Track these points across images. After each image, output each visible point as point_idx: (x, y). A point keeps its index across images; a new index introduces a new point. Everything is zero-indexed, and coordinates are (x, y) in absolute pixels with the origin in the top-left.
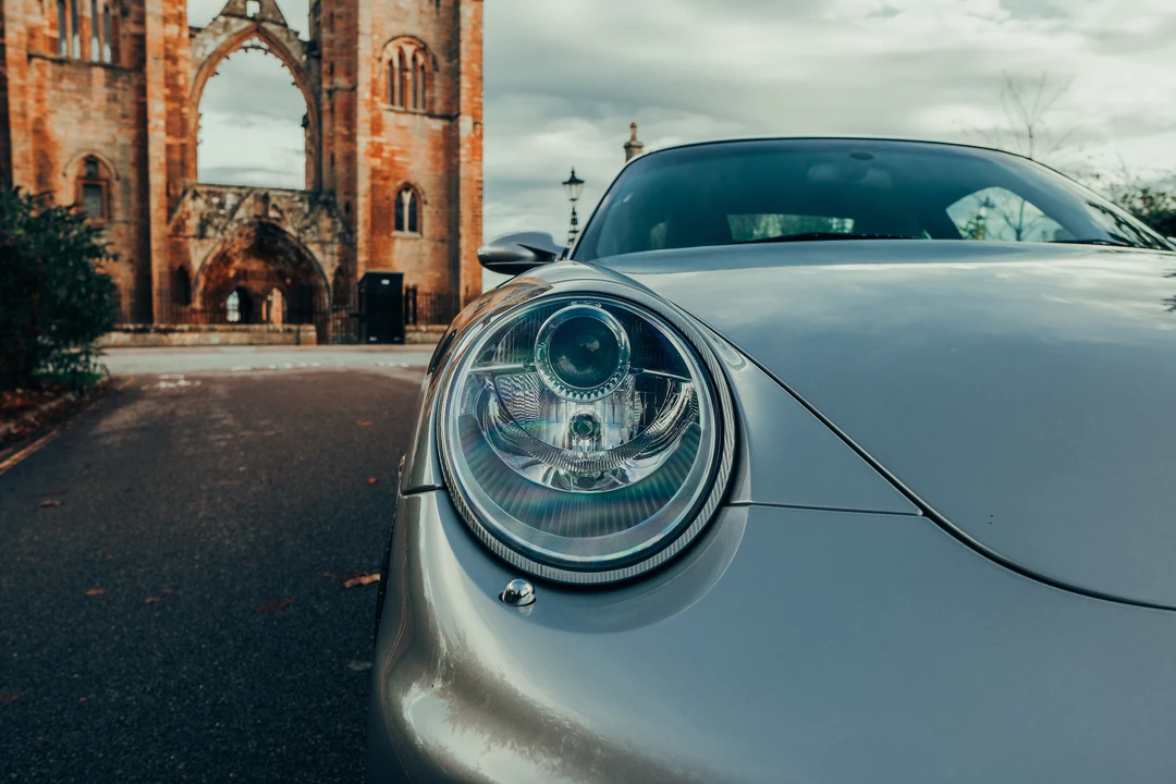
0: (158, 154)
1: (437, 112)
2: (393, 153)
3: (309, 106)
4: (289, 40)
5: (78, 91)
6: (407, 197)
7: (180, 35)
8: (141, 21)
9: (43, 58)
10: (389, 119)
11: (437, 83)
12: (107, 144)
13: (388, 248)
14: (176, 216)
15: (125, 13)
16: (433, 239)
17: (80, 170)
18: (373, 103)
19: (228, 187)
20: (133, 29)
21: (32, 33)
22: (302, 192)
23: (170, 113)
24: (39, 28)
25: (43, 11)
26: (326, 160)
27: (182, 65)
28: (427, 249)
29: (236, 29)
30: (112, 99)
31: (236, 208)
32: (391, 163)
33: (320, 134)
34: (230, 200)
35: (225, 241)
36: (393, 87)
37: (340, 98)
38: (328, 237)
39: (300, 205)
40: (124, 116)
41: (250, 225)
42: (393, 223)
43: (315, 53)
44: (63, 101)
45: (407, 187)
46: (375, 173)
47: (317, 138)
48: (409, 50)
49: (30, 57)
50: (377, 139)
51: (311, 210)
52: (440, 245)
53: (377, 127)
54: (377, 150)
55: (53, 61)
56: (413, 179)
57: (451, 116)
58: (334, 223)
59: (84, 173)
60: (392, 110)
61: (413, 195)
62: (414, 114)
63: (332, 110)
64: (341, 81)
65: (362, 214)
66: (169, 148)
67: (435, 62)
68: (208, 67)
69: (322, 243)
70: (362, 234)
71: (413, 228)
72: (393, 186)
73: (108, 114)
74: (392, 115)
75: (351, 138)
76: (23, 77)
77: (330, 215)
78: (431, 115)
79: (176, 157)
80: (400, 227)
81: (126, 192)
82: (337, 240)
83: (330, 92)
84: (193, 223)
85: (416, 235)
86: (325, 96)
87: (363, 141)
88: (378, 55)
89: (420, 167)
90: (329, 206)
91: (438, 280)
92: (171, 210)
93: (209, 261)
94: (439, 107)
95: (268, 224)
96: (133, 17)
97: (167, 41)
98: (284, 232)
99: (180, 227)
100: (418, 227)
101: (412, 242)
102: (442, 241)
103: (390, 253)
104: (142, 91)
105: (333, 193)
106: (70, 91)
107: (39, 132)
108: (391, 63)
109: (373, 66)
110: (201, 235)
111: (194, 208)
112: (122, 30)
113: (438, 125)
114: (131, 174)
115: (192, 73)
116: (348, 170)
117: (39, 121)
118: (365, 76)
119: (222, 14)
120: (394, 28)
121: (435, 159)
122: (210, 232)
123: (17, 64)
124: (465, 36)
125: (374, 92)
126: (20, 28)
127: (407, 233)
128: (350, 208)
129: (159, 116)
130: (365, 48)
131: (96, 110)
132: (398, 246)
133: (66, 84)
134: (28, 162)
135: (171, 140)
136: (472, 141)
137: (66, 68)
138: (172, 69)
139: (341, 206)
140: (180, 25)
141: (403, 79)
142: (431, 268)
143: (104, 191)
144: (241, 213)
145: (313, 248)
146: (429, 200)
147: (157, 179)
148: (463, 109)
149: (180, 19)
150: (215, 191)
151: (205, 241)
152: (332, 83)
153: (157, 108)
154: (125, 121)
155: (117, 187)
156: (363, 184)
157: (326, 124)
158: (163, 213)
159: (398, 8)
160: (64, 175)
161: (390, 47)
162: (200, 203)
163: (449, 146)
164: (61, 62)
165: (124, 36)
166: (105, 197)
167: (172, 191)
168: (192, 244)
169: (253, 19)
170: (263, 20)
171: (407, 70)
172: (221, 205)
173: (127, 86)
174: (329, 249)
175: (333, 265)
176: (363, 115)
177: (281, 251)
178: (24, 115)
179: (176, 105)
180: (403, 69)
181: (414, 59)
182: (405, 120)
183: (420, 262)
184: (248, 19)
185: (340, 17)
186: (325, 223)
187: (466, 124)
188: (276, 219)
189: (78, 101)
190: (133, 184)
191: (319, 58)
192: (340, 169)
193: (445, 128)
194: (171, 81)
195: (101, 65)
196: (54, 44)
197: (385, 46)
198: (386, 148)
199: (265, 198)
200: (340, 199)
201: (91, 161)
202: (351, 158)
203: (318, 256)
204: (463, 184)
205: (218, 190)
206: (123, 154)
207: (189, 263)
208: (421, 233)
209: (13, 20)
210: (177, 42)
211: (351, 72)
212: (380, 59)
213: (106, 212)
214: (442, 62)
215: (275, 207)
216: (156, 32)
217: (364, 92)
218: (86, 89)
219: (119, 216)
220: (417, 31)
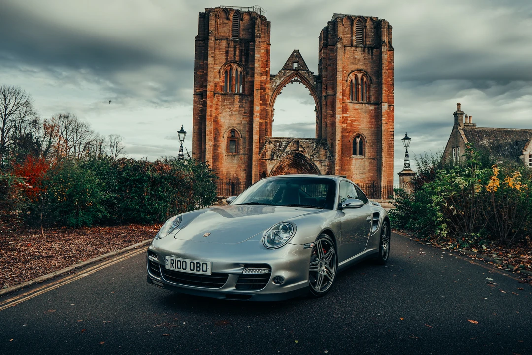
0: (256, 127)
1: (372, 102)
2: (352, 121)
3: (317, 103)
4: (309, 77)
5: (230, 105)
6: (358, 140)
7: (267, 79)
8: (253, 77)
9: (219, 94)
10: (350, 106)
11: (372, 89)
12: (238, 124)
13: (349, 163)
14: (262, 151)
15: (247, 74)
16: (370, 158)
17: (229, 134)
18: (343, 99)
19: (283, 138)
20: (250, 79)
21: (216, 85)
22: (313, 139)
23: (261, 110)
24: (218, 83)
25: (220, 77)
26: (323, 125)
27: (267, 91)
28: (367, 163)
29: (288, 75)
30: (241, 107)
31: (286, 147)
32: (351, 125)
33: (321, 115)
34: (284, 144)
35: (281, 161)
36: (352, 92)
37: (329, 99)
38: (323, 158)
39: (312, 145)
40: (245, 113)
41: (291, 154)
42: (352, 151)
43: (320, 81)
44: (224, 109)
45: (358, 135)
46: (344, 130)
47: (320, 117)
48: (359, 76)
49: (215, 94)
50: (345, 115)
51: (316, 146)
52: (373, 161)
53: (345, 110)
54: (345, 120)
55: (222, 94)
56: (361, 132)
57: (378, 103)
58: (326, 152)
59: (230, 136)
60: (352, 103)
61: (361, 138)
62: (362, 103)
63: (326, 104)
64: (330, 92)
65: (338, 148)
66: (261, 124)
67: (371, 80)
68: (277, 91)
69: (321, 161)
70: (337, 157)
71: (361, 154)
72: (352, 135)
73: (240, 113)
74: (351, 104)
75: (334, 116)
76: (212, 102)
77: (324, 149)
78: (369, 103)
79: (264, 127)
80: (355, 153)
81: (245, 142)
82: (327, 160)
83: (325, 97)
84: (269, 153)
85: (363, 157)
86: (323, 98)
87: (339, 117)
88: (346, 79)
89: (364, 126)
90: (324, 145)
91: (372, 177)
92: (260, 149)
93: (274, 169)
94: (373, 99)
95: (299, 153)
96: (250, 75)
97: (261, 82)
98: (305, 157)
99: (264, 155)
100: (363, 153)
101: (360, 160)
102: (374, 159)
103: (350, 165)
104: (252, 102)
105: (326, 140)
106: (227, 105)
107: (216, 122)
108: (351, 82)
109: (343, 84)
110: (272, 159)
111: (270, 147)
112: (246, 80)
113: (372, 107)
114: (247, 136)
115: (271, 94)
116: (332, 129)
117: (216, 117)
118: (339, 89)
119: (283, 69)
120: (353, 67)
121: (371, 122)
122: (275, 157)
123: (210, 97)
124: (385, 67)
125: (343, 95)
126: (212, 84)
127: (358, 156)
128: (333, 146)
129: (257, 112)
130: (340, 77)
131: (235, 111)
132: (354, 161)
133: (226, 103)
134: (212, 133)
135: (261, 121)
136: (388, 114)
137: (226, 96)
138: (263, 93)
139: (329, 145)
140: (267, 76)
141: (357, 88)
142: (369, 171)
143: (237, 142)
144: (288, 149)
145: (317, 163)
146: (368, 141)
147: (256, 137)
148: (383, 100)
149: (267, 73)
150: (278, 140)
151: (273, 161)
152: (326, 93)
153: (257, 108)
154: (245, 115)
155: (241, 140)
156: (338, 136)
157: (323, 111)
158: (257, 150)
159: (355, 58)
160: (223, 137)
161: (351, 75)
162: (272, 146)
163: (377, 117)
164: (224, 95)
165: (247, 82)
166: (237, 144)
167: (261, 141)
168: (268, 162)
169: (295, 70)
170: (299, 70)
171: (358, 84)
172: (280, 146)
173: (247, 101)
174: (323, 164)
175: (325, 171)
176: (339, 105)
177: (303, 165)
178: (211, 115)
179: (264, 107)
180: (357, 84)
181: (362, 79)
182: (357, 106)
183: (364, 169)
184: (293, 70)
185: (330, 65)
186: (322, 152)
187: (385, 106)
188: (302, 151)
189: (230, 108)
190: (247, 139)
191: (321, 83)
192: (329, 129)
193: (375, 108)
194: (262, 98)
195: (239, 94)
196: (223, 88)
197: (348, 76)
198: (349, 119)
199: (298, 143)
200: (329, 142)
201: (233, 131)
202: (333, 124)
203: (319, 166)
204: (384, 133)
205: (279, 140)
206: (244, 127)
207: (267, 170)
208: (365, 156)
209: (210, 82)
210: (266, 82)
211: (334, 88)
212: (347, 81)
213: (237, 150)
214: (374, 79)
215: (301, 146)
216: (257, 79)
217: (339, 96)
218: (232, 104)
219: (242, 152)
220: (363, 67)
